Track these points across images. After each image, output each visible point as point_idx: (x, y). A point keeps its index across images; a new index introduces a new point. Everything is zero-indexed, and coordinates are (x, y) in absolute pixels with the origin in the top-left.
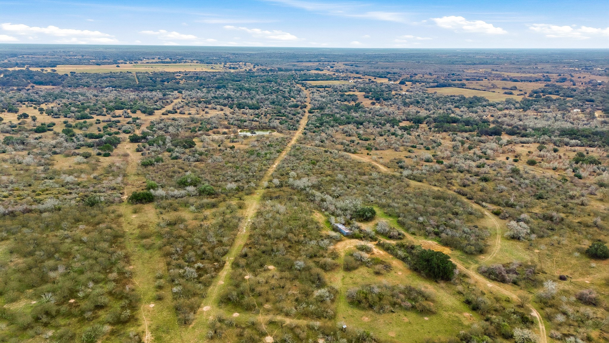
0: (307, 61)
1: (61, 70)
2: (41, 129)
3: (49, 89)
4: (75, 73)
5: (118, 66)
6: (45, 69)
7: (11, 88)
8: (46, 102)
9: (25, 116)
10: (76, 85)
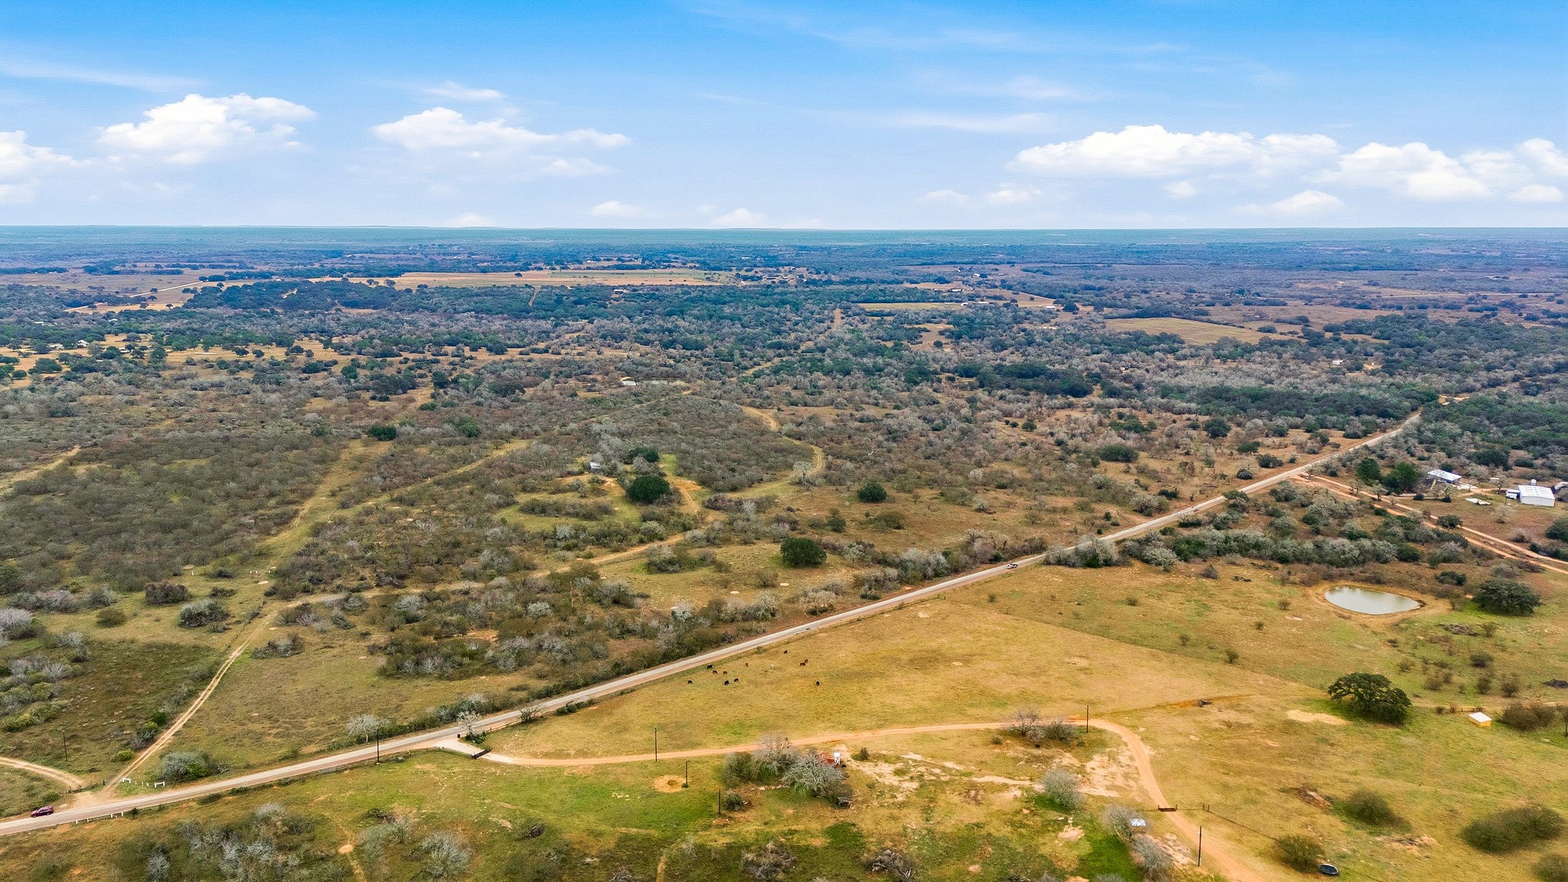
0: (946, 263)
1: (406, 281)
2: (312, 369)
3: (365, 315)
4: (426, 287)
5: (519, 275)
6: (375, 279)
7: (300, 311)
8: (345, 333)
9: (299, 350)
10: (413, 308)
